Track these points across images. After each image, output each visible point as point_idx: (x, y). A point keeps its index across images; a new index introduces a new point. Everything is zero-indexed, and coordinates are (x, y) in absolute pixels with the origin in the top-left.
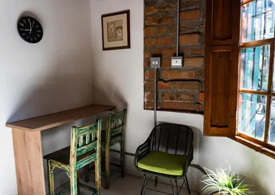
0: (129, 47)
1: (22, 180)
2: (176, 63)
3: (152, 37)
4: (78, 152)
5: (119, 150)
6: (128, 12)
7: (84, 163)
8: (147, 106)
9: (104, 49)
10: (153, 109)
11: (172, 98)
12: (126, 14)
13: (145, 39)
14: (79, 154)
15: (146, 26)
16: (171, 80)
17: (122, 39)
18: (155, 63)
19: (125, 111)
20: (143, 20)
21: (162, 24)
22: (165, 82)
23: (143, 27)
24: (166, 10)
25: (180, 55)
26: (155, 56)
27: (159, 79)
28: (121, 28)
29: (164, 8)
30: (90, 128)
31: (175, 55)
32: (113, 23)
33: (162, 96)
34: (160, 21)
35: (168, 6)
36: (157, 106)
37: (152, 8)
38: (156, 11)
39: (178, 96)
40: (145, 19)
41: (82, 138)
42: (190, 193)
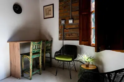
0: (53, 17)
1: (12, 63)
2: (71, 22)
3: (62, 13)
4: (33, 51)
5: (49, 57)
6: (53, 5)
7: (35, 56)
8: (60, 39)
9: (44, 18)
10: (62, 40)
11: (69, 36)
12: (52, 5)
13: (59, 14)
14: (34, 52)
15: (59, 9)
16: (69, 29)
17: (51, 14)
18: (63, 22)
19: (52, 41)
20: (58, 7)
21: (65, 8)
22: (67, 29)
23: (58, 9)
24: (67, 3)
25: (72, 19)
26: (63, 20)
27: (64, 28)
28: (51, 10)
29: (66, 2)
30: (38, 43)
31: (70, 19)
32: (48, 8)
33: (66, 34)
34: (65, 7)
35: (67, 2)
36: (64, 39)
37: (62, 2)
38: (63, 3)
39: (72, 34)
40: (59, 7)
41: (35, 46)
42: (76, 72)
